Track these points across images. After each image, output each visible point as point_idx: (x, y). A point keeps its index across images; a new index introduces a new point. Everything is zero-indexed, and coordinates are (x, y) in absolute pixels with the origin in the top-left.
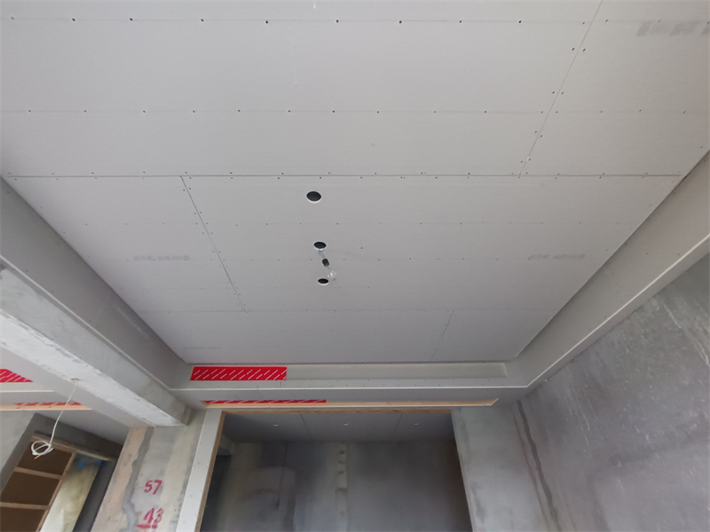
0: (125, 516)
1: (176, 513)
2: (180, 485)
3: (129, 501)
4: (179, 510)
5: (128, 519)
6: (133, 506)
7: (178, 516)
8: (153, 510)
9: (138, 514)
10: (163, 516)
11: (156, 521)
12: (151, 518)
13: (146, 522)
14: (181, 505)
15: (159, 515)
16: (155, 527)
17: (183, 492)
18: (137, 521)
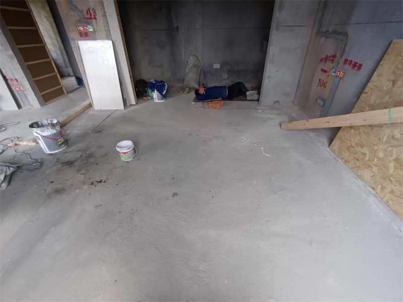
0: (75, 12)
1: (103, 10)
3: (72, 5)
4: (104, 9)
5: (78, 14)
6: (76, 7)
7: (105, 12)
8: (89, 9)
9: (82, 11)
10: (96, 12)
11: (94, 15)
12: (91, 14)
13: (89, 16)
14: (103, 6)
15: (94, 12)
16: (95, 19)
18: (84, 16)
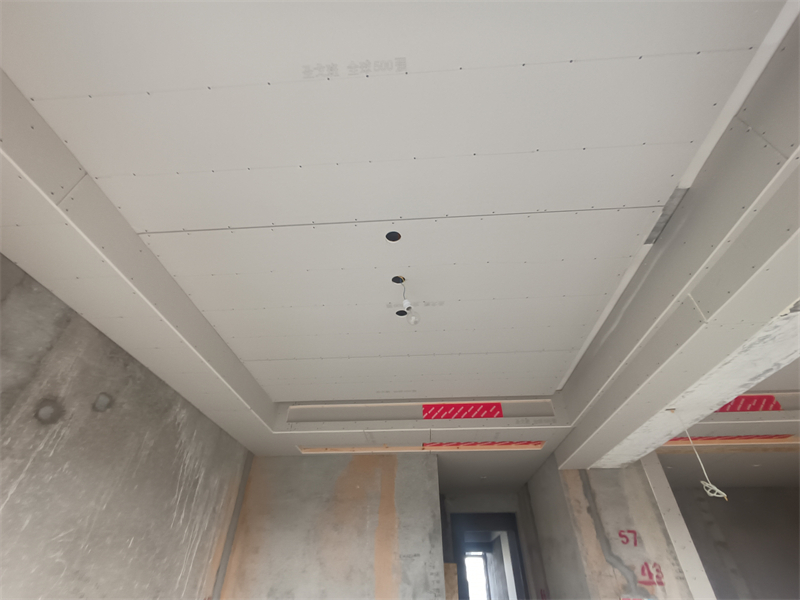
1: (677, 568)
2: (660, 535)
4: (678, 565)
6: (619, 560)
7: (681, 571)
8: (646, 564)
11: (657, 577)
12: (650, 575)
13: (646, 578)
14: (676, 558)
15: (657, 570)
16: (661, 583)
17: (669, 543)
18: (635, 577)
